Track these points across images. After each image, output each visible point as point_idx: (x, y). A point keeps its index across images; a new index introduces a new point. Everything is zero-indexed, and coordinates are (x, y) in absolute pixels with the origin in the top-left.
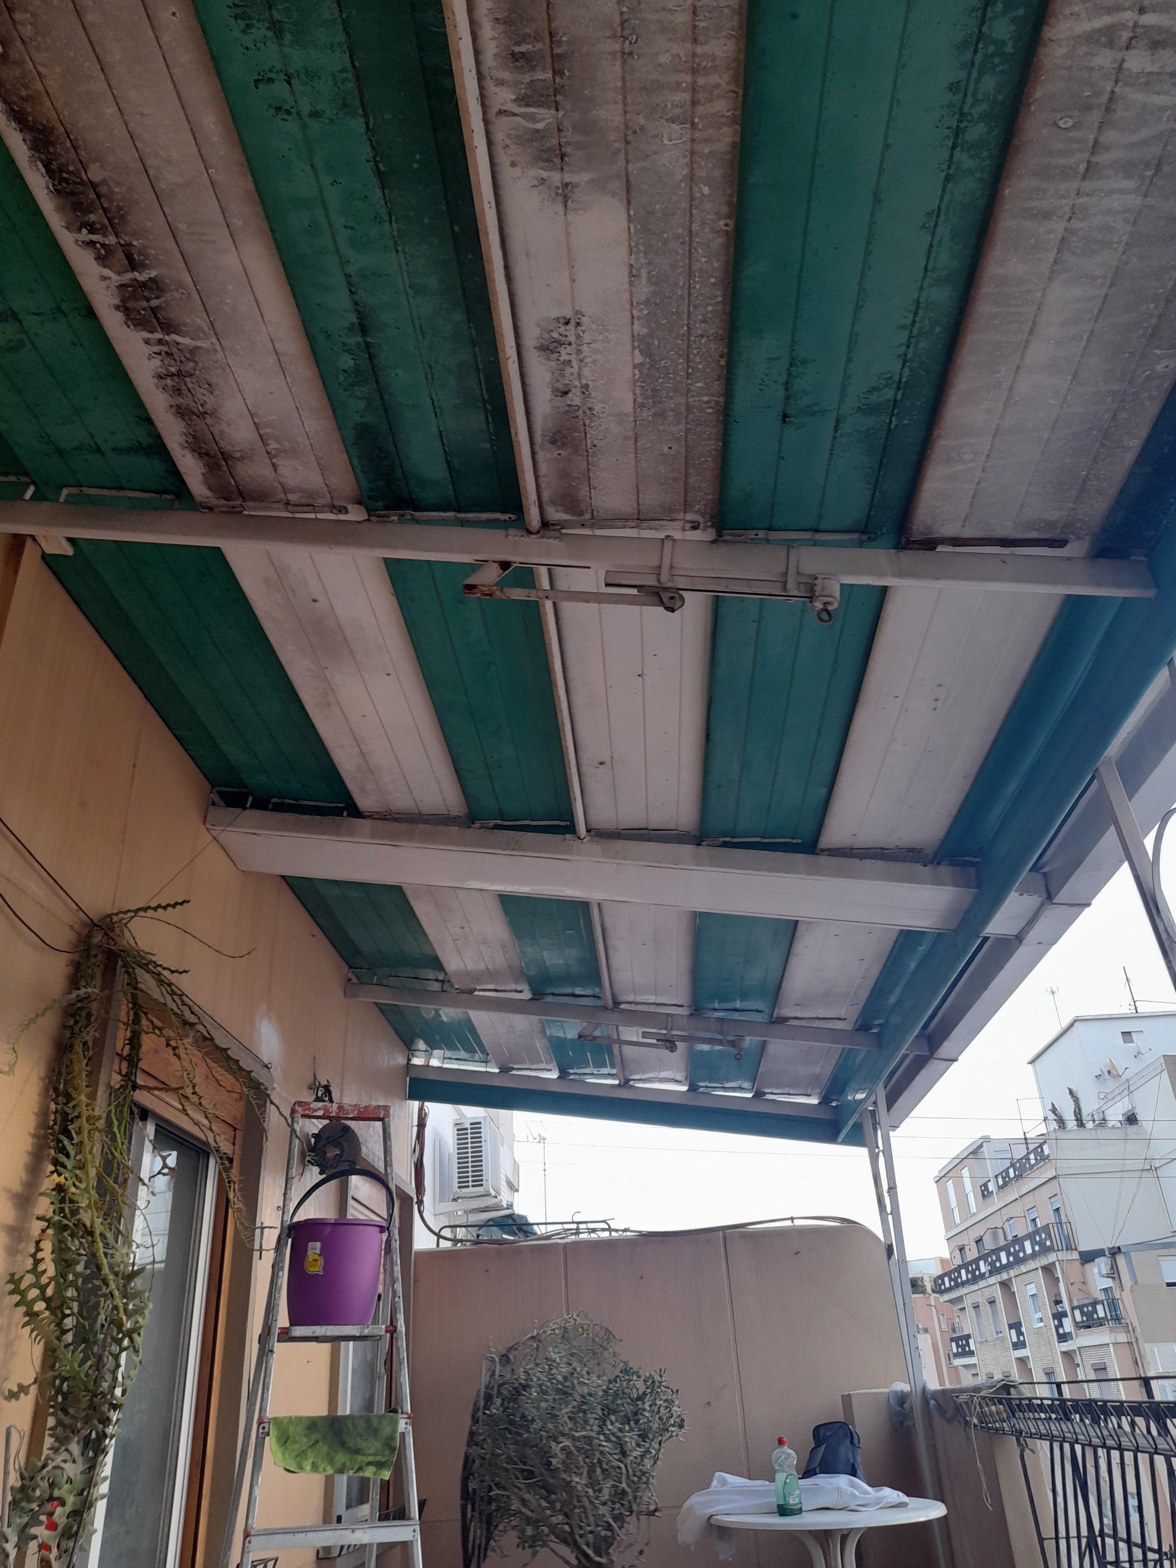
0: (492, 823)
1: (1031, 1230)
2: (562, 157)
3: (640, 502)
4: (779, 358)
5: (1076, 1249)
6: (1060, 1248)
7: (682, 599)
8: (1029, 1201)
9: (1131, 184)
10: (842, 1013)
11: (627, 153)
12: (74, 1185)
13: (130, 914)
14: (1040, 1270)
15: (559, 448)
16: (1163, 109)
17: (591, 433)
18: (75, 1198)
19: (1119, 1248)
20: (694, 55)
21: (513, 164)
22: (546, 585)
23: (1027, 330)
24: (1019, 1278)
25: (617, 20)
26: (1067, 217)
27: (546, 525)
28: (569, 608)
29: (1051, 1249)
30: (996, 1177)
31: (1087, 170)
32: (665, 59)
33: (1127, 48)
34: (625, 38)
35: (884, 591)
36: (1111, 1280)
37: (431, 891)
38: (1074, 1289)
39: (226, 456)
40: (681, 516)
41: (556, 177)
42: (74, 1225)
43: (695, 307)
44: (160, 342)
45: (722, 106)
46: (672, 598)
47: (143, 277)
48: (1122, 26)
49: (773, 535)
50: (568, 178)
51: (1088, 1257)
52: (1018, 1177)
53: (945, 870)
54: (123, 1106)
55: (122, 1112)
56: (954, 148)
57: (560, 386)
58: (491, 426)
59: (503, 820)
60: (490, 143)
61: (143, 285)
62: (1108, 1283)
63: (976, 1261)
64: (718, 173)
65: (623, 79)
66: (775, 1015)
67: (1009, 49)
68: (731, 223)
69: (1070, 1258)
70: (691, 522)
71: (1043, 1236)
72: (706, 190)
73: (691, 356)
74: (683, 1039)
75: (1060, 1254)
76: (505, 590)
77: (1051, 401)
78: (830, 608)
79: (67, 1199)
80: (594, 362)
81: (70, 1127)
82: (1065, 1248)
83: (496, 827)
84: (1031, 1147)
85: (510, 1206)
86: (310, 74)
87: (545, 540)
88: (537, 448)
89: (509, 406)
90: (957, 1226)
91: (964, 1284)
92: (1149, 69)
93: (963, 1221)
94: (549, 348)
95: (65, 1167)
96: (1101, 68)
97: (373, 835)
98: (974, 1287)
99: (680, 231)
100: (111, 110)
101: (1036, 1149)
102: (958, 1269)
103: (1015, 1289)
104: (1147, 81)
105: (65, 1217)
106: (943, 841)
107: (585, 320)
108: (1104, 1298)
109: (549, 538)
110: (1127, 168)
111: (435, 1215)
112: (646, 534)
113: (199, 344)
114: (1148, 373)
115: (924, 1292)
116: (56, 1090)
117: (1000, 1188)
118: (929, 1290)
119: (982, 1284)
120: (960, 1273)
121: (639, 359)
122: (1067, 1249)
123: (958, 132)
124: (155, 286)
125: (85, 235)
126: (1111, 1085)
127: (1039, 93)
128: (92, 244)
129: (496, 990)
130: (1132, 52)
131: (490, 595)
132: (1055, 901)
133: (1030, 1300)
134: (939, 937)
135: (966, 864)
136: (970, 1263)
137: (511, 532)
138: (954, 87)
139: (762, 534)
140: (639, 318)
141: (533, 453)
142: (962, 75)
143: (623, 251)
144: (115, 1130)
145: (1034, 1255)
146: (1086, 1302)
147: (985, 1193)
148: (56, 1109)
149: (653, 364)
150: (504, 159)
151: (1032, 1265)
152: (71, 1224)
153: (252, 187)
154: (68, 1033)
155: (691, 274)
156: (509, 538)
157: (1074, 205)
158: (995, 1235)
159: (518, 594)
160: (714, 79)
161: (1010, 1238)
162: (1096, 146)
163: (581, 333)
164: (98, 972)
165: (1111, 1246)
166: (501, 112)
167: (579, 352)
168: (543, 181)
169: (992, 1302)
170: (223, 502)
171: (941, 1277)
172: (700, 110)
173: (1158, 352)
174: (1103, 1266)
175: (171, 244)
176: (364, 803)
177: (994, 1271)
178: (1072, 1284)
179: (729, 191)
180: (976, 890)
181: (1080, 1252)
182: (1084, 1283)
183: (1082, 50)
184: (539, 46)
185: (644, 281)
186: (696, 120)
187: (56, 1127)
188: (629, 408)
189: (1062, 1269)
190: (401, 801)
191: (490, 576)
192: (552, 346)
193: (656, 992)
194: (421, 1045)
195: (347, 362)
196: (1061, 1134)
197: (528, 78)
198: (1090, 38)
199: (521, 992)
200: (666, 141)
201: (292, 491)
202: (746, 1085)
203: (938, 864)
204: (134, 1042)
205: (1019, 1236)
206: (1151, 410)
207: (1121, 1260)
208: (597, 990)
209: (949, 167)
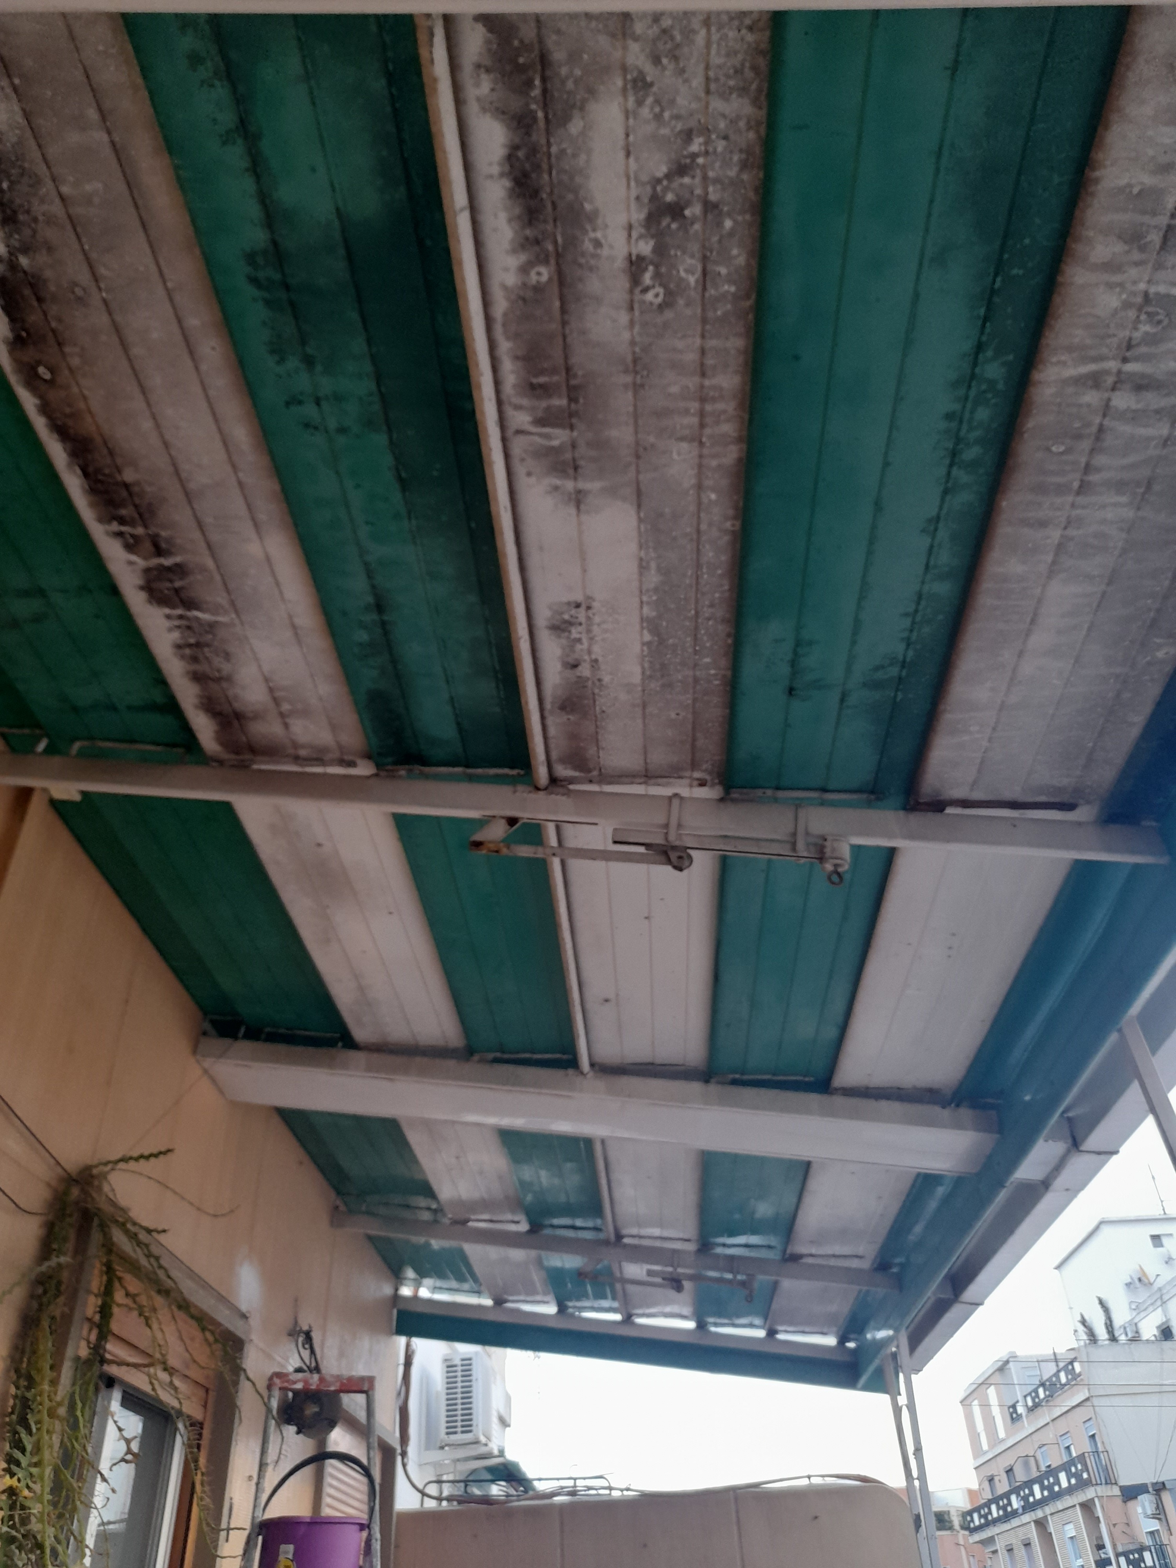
0: (491, 1056)
1: (1065, 1460)
2: (576, 468)
3: (648, 761)
4: (784, 640)
5: (1116, 1484)
6: (1099, 1482)
7: (690, 858)
8: (1062, 1426)
9: (1124, 499)
10: (861, 1250)
11: (637, 466)
12: (28, 1487)
13: (110, 1167)
14: (1078, 1507)
15: (568, 713)
16: (1149, 439)
17: (600, 701)
18: (27, 1503)
19: (1163, 1483)
20: (702, 387)
21: (529, 474)
22: (553, 841)
23: (1029, 620)
24: (1055, 1517)
25: (629, 358)
26: (1063, 525)
27: (554, 780)
28: (576, 865)
29: (1088, 1483)
30: (1025, 1397)
31: (1080, 487)
32: (674, 389)
33: (1113, 389)
34: (636, 373)
35: (892, 853)
36: (1157, 1521)
37: (428, 1125)
38: (1117, 1531)
39: (239, 716)
40: (687, 774)
41: (569, 485)
42: (24, 1536)
43: (703, 594)
44: (181, 617)
45: (729, 428)
46: (680, 857)
47: (167, 562)
48: (1107, 372)
49: (781, 794)
50: (582, 485)
51: (1130, 1493)
52: (1050, 1397)
53: (965, 1113)
54: (88, 1384)
55: (87, 1390)
56: (951, 465)
57: (570, 660)
58: (502, 693)
59: (503, 1052)
60: (507, 456)
61: (169, 569)
62: (1154, 1525)
63: (1007, 1495)
64: (725, 483)
65: (635, 406)
66: (788, 1252)
67: (1001, 386)
68: (738, 524)
69: (1110, 1494)
70: (698, 779)
71: (1079, 1467)
72: (713, 496)
73: (699, 636)
74: (691, 1278)
75: (1099, 1488)
76: (513, 846)
77: (1055, 681)
78: (840, 870)
79: (18, 1504)
80: (603, 640)
81: (29, 1416)
82: (1104, 1482)
83: (496, 1061)
84: (1061, 1365)
85: (502, 1453)
86: (338, 398)
87: (553, 796)
88: (547, 714)
89: (520, 679)
90: (986, 1452)
91: (995, 1521)
92: (1134, 406)
93: (992, 1446)
94: (560, 627)
95: (18, 1464)
96: (1089, 405)
97: (369, 1068)
98: (1006, 1526)
99: (688, 530)
100: (147, 425)
101: (1066, 1366)
102: (988, 1504)
103: (1052, 1529)
104: (1134, 417)
105: (13, 1527)
106: (961, 1084)
107: (596, 605)
108: (1151, 1544)
109: (557, 794)
110: (1120, 486)
111: (420, 1465)
112: (655, 790)
113: (220, 619)
114: (1149, 658)
115: (951, 1528)
116: (17, 1371)
117: (1031, 1410)
118: (956, 1525)
119: (1015, 1522)
120: (990, 1509)
121: (647, 637)
122: (1106, 1483)
123: (954, 454)
124: (180, 570)
125: (115, 527)
126: (1142, 1295)
127: (1031, 424)
128: (120, 534)
129: (491, 1221)
130: (1118, 393)
131: (497, 852)
132: (1082, 1148)
133: (1068, 1542)
134: (959, 1181)
135: (985, 1107)
136: (1001, 1497)
137: (520, 788)
138: (949, 416)
139: (769, 792)
140: (648, 603)
141: (543, 718)
142: (957, 407)
143: (633, 547)
144: (79, 1413)
145: (1070, 1490)
146: (1131, 1547)
147: (1014, 1417)
148: (16, 1393)
149: (662, 642)
150: (520, 470)
151: (1068, 1501)
152: (19, 1536)
153: (277, 487)
154: (35, 1305)
155: (698, 566)
156: (518, 794)
157: (1069, 517)
158: (1026, 1465)
159: (525, 851)
160: (720, 406)
161: (1043, 1468)
162: (1088, 468)
163: (591, 615)
164: (72, 1234)
165: (1155, 1481)
166: (519, 432)
167: (589, 631)
168: (556, 488)
169: (1027, 1545)
170: (233, 756)
171: (970, 1513)
172: (708, 431)
173: (1158, 641)
174: (1147, 1504)
175: (197, 535)
176: (359, 1034)
177: (1028, 1507)
178: (1114, 1525)
179: (735, 497)
180: (998, 1136)
181: (1120, 1487)
182: (1128, 1524)
183: (1070, 390)
184: (555, 378)
185: (653, 572)
186: (704, 440)
187: (14, 1417)
188: (637, 679)
189: (1102, 1507)
190: (398, 1033)
191: (497, 832)
192: (563, 626)
193: (661, 1225)
194: (410, 1273)
195: (363, 636)
196: (1092, 1349)
197: (544, 404)
198: (1078, 381)
199: (518, 1222)
200: (675, 456)
201: (303, 746)
202: (757, 1321)
203: (958, 1106)
204: (105, 1312)
205: (1053, 1466)
206: (1153, 691)
207: (1166, 1497)
208: (599, 1222)
209: (947, 482)
